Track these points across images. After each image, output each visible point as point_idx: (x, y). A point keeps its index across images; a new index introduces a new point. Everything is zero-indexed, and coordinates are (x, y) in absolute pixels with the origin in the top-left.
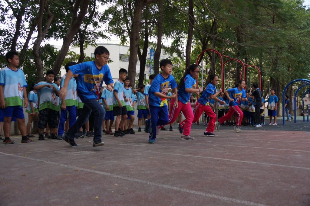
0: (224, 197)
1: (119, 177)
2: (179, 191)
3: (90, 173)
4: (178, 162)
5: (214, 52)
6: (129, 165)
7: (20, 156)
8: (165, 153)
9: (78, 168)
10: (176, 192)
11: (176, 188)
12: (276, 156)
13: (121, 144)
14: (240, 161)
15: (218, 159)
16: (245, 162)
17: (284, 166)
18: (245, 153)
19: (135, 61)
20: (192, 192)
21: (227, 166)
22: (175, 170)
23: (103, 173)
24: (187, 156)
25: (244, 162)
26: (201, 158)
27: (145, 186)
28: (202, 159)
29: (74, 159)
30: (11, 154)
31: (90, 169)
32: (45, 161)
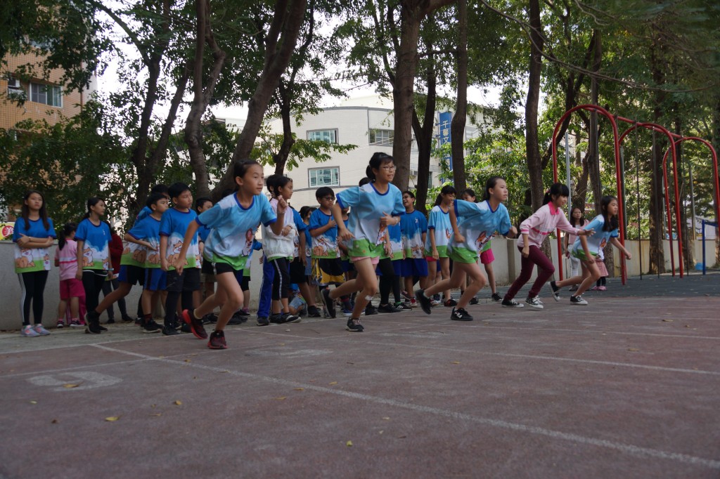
0: (628, 445)
1: (391, 402)
2: (526, 433)
3: (327, 394)
4: (519, 373)
6: (410, 379)
7: (177, 362)
8: (487, 353)
9: (301, 386)
10: (519, 434)
11: (518, 426)
13: (386, 334)
14: (666, 369)
16: (680, 370)
18: (679, 350)
19: (407, 143)
20: (555, 435)
21: (636, 379)
22: (514, 388)
23: (355, 395)
24: (538, 357)
25: (677, 372)
26: (571, 362)
27: (449, 421)
28: (575, 366)
29: (289, 367)
30: (160, 358)
31: (326, 387)
32: (229, 372)
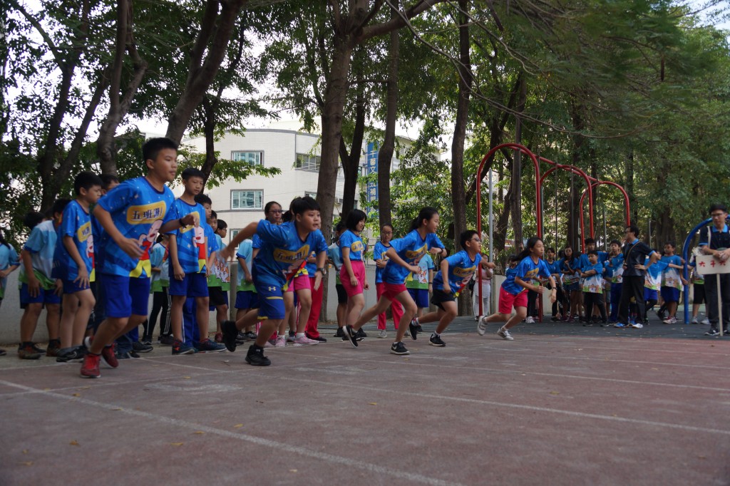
1: (301, 450)
3: (231, 439)
4: (438, 417)
5: (518, 150)
6: (323, 422)
7: (64, 396)
8: (406, 393)
9: (202, 428)
12: (673, 402)
13: (301, 369)
14: (587, 415)
15: (534, 408)
16: (599, 416)
17: (695, 429)
18: (597, 394)
19: (334, 170)
21: (558, 427)
22: (433, 435)
23: (261, 441)
24: (459, 399)
25: (597, 419)
26: (492, 405)
27: (363, 474)
28: (496, 410)
29: (191, 405)
30: (45, 391)
31: (229, 430)
32: (122, 409)
